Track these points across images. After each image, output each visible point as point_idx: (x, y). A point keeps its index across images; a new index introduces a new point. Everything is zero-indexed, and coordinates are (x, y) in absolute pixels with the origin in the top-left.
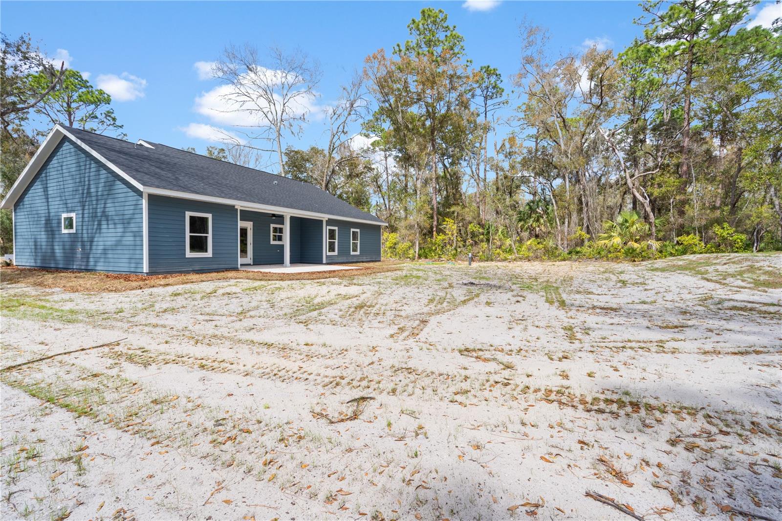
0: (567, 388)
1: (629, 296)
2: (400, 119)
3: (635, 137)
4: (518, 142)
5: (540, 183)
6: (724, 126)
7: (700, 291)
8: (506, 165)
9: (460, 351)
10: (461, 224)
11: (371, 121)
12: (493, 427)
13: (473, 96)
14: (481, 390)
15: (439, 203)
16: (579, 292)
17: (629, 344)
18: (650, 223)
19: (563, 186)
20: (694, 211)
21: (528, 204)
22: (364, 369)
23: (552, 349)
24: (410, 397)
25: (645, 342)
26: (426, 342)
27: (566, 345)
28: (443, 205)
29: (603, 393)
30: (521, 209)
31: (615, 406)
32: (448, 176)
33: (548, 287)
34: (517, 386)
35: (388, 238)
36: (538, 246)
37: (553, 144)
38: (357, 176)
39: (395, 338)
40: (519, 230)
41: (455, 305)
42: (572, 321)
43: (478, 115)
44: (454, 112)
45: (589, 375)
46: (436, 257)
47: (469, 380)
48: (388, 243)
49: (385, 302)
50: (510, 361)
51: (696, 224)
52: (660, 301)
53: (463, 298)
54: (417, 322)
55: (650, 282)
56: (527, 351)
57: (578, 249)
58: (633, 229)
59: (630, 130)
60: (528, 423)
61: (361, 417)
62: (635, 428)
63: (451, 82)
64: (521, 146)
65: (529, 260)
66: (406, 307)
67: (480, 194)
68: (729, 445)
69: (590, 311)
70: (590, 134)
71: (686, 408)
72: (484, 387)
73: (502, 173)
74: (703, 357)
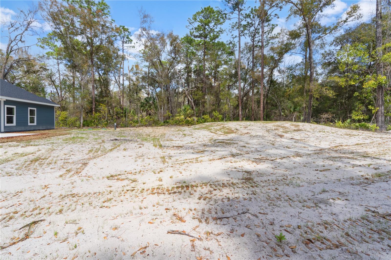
0: (161, 186)
1: (186, 141)
2: (69, 42)
3: (188, 74)
4: (140, 68)
5: (151, 89)
6: (215, 75)
7: (209, 137)
8: (134, 78)
9: (108, 178)
10: (110, 107)
11: (46, 38)
12: (125, 214)
13: (116, 39)
14: (119, 196)
15: (96, 95)
16: (168, 140)
17: (186, 161)
18: (194, 110)
19: (161, 92)
20: (207, 106)
21: (145, 99)
22: (37, 202)
23: (155, 168)
24: (73, 212)
25: (191, 159)
26: (86, 176)
27: (162, 166)
28: (99, 96)
29: (176, 184)
30: (142, 101)
31: (180, 188)
32: (102, 80)
33: (155, 139)
34: (138, 190)
35: (59, 115)
36: (151, 119)
37: (156, 72)
38: (34, 72)
39: (64, 177)
40: (141, 112)
41: (105, 152)
42: (164, 154)
43: (119, 50)
44: (105, 45)
45: (171, 178)
46: (95, 126)
47: (112, 193)
48: (60, 117)
49: (56, 155)
50: (135, 178)
51: (208, 111)
52: (197, 142)
53: (110, 148)
54: (80, 165)
55: (194, 134)
56: (144, 171)
57: (168, 121)
58: (188, 112)
59: (186, 71)
60: (143, 207)
61: (32, 236)
62: (187, 197)
63: (102, 29)
64: (141, 70)
65: (146, 126)
66: (72, 157)
67: (121, 92)
68: (216, 194)
69: (172, 148)
70: (171, 70)
71: (204, 183)
72: (121, 195)
73: (132, 82)
74: (210, 162)
